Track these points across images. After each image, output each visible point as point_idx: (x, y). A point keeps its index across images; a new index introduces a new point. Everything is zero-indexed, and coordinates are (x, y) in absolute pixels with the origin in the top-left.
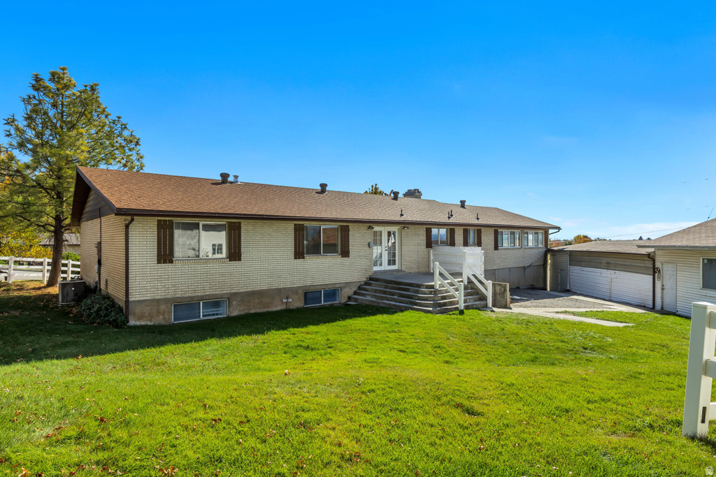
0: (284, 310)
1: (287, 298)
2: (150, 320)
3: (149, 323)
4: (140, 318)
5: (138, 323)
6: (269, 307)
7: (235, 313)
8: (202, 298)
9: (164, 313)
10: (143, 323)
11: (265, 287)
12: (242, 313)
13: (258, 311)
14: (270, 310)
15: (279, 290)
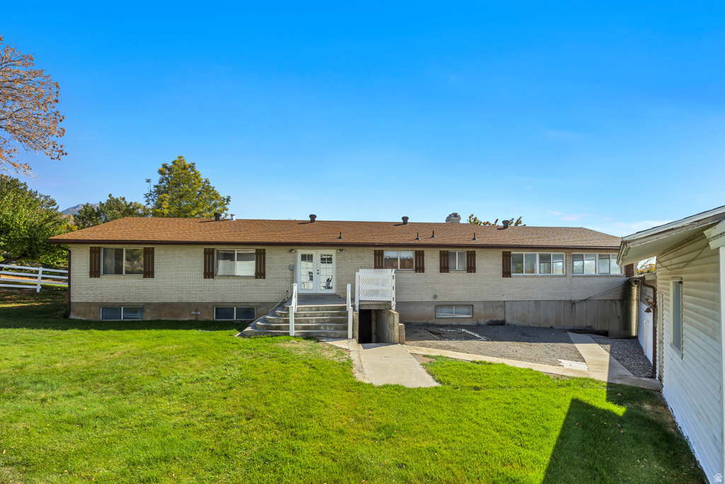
0: (193, 321)
1: (196, 311)
2: (85, 317)
3: (83, 319)
4: (78, 315)
5: (76, 318)
6: (179, 317)
7: (149, 319)
8: (122, 304)
9: (94, 312)
10: (79, 318)
11: (175, 300)
12: (155, 319)
13: (168, 319)
14: (180, 319)
15: (189, 304)
